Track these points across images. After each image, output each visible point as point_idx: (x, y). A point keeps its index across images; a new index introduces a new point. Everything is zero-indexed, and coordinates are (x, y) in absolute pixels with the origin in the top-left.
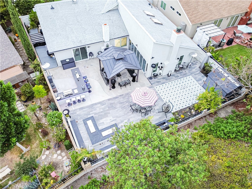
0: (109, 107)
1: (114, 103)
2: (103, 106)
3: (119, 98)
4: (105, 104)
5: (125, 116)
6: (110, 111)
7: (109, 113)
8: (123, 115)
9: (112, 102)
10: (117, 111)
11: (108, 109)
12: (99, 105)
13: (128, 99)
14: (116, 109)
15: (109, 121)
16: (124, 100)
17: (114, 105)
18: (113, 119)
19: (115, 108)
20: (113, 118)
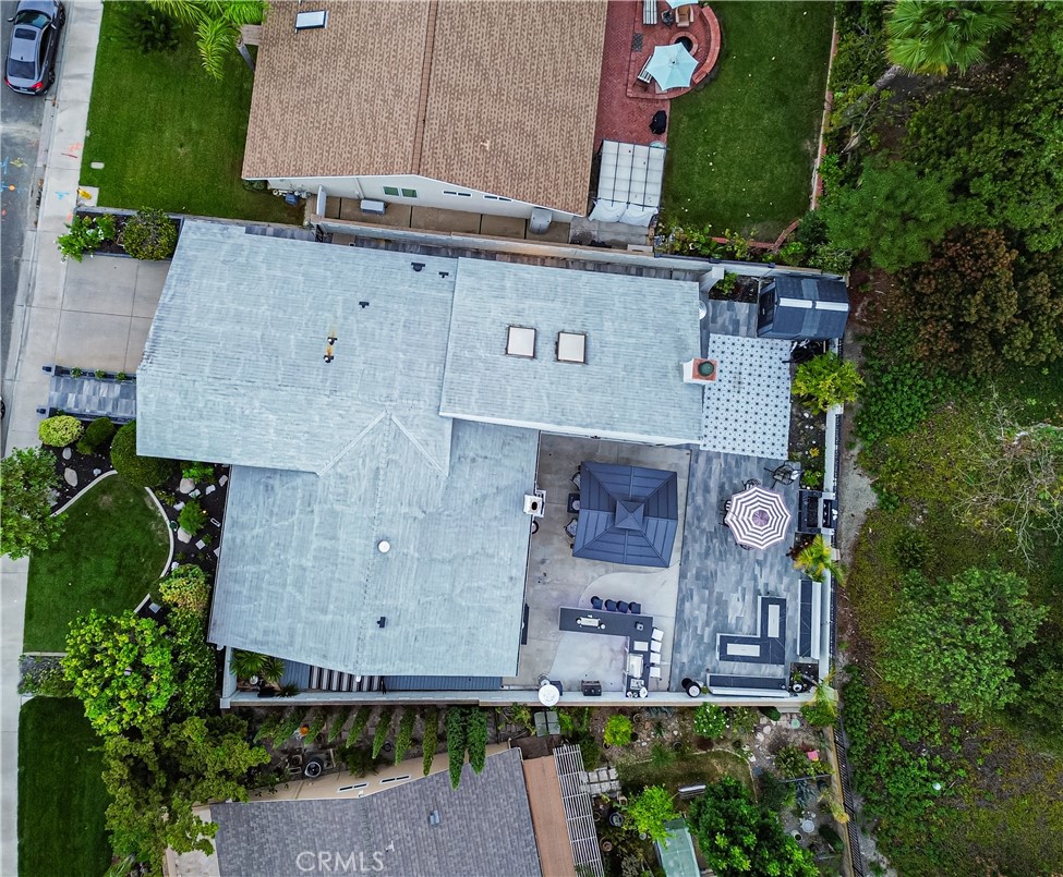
0: (705, 588)
1: (697, 568)
2: (696, 598)
3: (690, 550)
4: (692, 590)
5: (746, 564)
6: (717, 590)
7: (720, 595)
8: (742, 567)
9: (694, 572)
10: (723, 575)
11: (707, 592)
12: (687, 605)
13: (703, 531)
14: (719, 574)
15: (740, 605)
16: (701, 543)
17: (704, 573)
18: (739, 594)
19: (714, 575)
20: (737, 591)
